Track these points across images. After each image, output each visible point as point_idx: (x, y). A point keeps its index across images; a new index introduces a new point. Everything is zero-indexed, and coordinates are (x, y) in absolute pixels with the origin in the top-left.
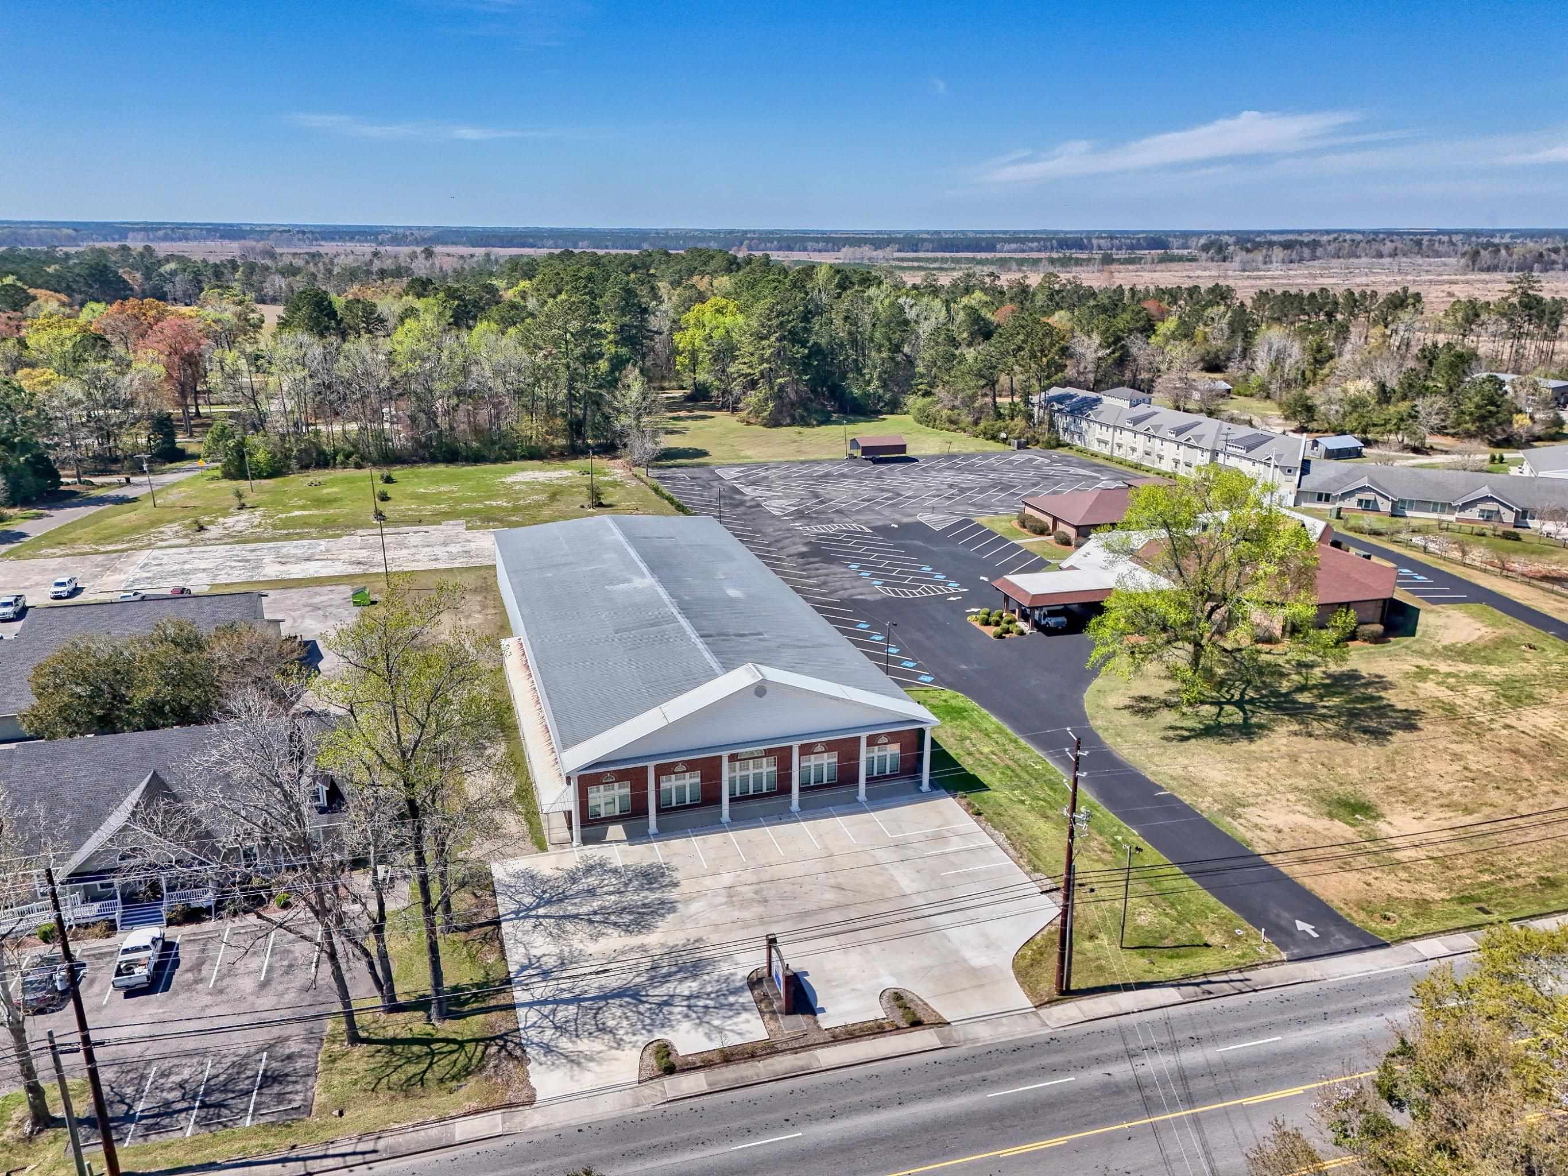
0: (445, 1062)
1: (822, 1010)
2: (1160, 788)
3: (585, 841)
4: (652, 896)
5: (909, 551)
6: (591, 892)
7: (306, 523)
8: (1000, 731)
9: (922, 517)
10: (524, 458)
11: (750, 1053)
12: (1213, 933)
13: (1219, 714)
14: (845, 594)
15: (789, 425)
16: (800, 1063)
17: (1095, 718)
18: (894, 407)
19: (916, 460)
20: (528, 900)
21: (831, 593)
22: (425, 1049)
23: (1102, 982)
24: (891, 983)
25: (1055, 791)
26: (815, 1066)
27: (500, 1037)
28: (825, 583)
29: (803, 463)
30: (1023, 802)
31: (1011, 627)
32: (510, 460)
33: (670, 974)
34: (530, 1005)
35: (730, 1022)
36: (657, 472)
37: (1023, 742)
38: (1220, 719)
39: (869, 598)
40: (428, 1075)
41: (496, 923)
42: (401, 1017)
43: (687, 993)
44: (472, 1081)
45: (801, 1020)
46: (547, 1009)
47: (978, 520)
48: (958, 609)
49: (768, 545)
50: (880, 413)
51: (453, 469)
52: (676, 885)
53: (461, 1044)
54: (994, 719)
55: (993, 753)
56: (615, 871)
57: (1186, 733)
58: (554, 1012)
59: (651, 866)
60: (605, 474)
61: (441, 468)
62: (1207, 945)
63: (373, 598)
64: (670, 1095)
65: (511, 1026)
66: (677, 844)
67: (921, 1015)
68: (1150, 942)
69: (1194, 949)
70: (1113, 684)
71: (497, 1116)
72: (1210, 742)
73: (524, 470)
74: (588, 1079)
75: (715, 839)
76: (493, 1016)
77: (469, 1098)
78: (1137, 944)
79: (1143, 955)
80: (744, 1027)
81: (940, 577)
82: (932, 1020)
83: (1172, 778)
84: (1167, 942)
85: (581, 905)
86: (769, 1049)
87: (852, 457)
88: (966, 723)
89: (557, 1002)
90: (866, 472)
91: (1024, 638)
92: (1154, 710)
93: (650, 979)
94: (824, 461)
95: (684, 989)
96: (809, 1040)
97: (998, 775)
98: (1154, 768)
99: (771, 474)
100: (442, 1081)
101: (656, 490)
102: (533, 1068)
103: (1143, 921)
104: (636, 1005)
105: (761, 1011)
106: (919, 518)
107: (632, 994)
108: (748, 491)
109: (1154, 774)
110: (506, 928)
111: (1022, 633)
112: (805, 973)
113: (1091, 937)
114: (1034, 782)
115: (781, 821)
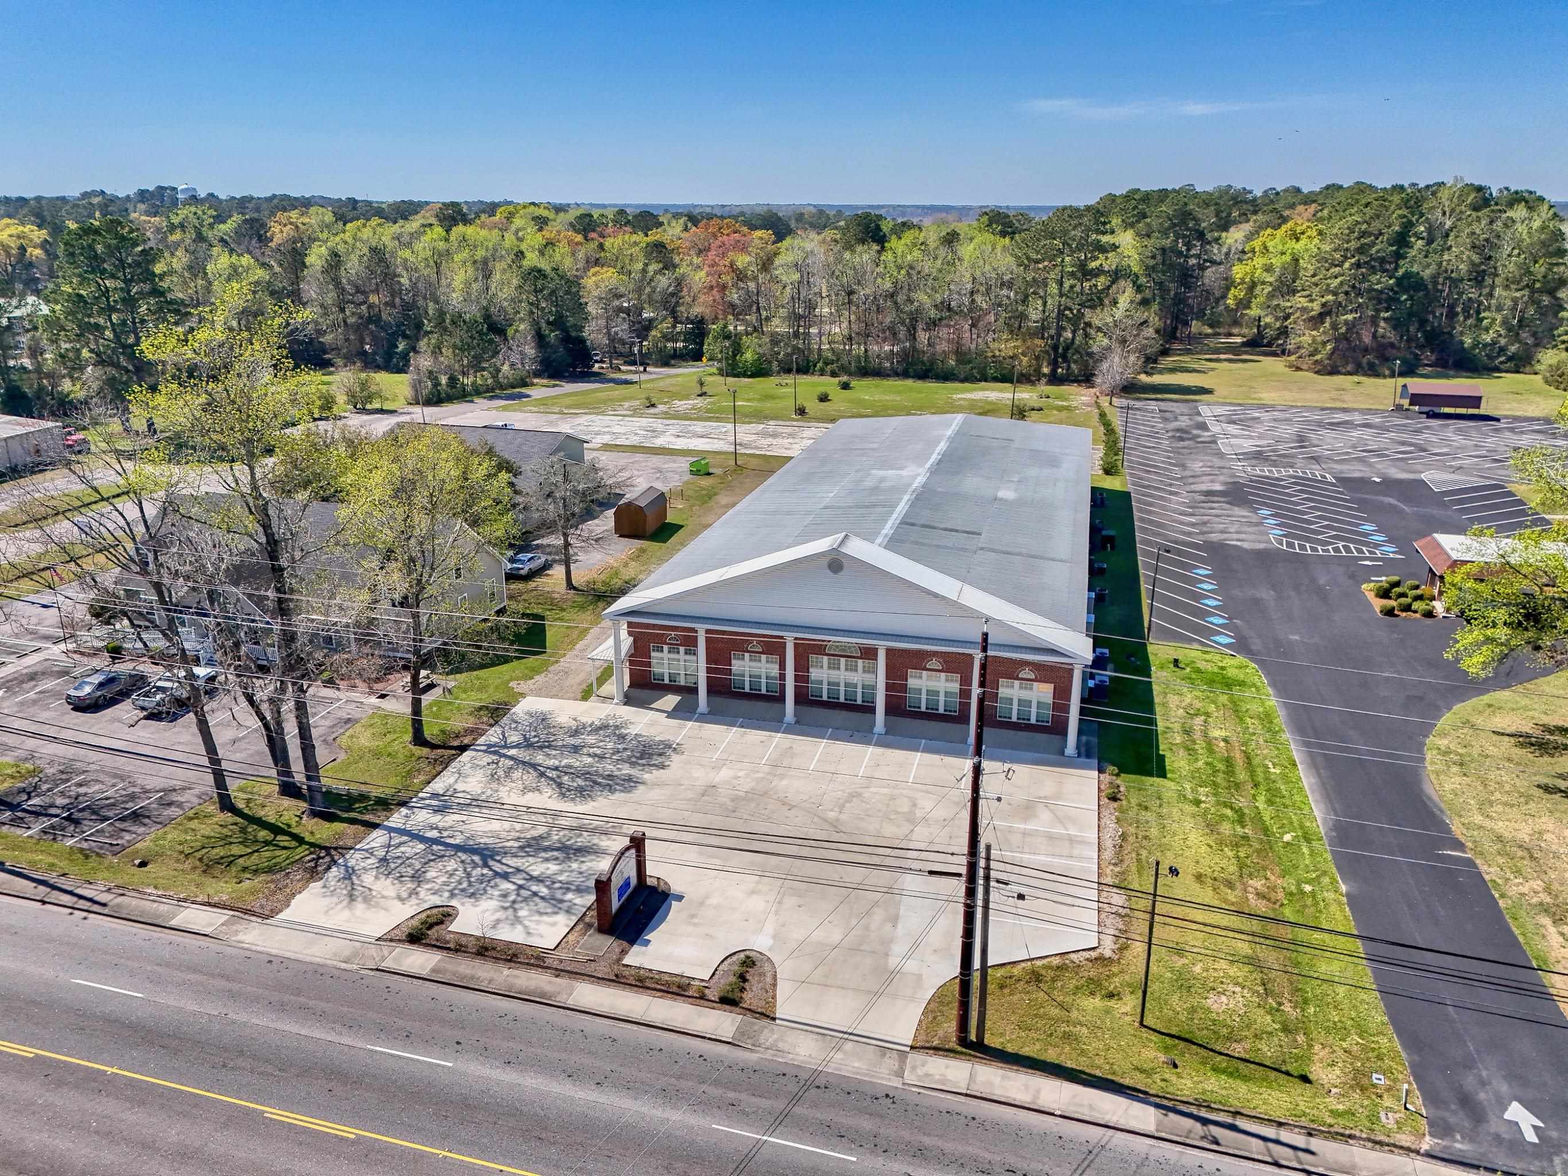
0: (268, 854)
1: (647, 943)
2: (1460, 846)
3: (628, 700)
4: (626, 770)
5: (1363, 505)
6: (577, 749)
7: (737, 411)
8: (1266, 718)
9: (1429, 476)
10: (996, 380)
11: (513, 956)
12: (1333, 1065)
14: (1215, 537)
15: (1350, 374)
16: (548, 988)
17: (1443, 735)
18: (1521, 363)
19: (1498, 420)
20: (514, 738)
21: (1203, 533)
22: (270, 837)
23: (1051, 1056)
24: (761, 943)
25: (1270, 802)
26: (561, 999)
27: (328, 849)
28: (1205, 523)
29: (1323, 409)
30: (1197, 803)
31: (1415, 606)
32: (980, 381)
33: (546, 849)
34: (391, 830)
35: (537, 918)
36: (1124, 402)
37: (1286, 736)
39: (1246, 545)
40: (241, 861)
41: (463, 749)
42: (287, 802)
43: (535, 874)
44: (263, 877)
45: (606, 943)
46: (397, 840)
47: (1512, 487)
48: (1358, 574)
49: (1177, 479)
50: (1498, 370)
51: (920, 384)
52: (663, 767)
53: (300, 844)
54: (1273, 702)
55: (1225, 739)
56: (622, 737)
58: (400, 845)
59: (661, 743)
60: (1066, 400)
61: (909, 382)
62: (1305, 1079)
63: (711, 471)
64: (384, 965)
65: (351, 843)
66: (713, 731)
67: (751, 997)
68: (1200, 1036)
69: (1273, 1075)
70: (1524, 702)
71: (225, 916)
73: (983, 389)
74: (340, 918)
76: (351, 829)
78: (1174, 1031)
79: (1167, 1049)
80: (542, 927)
81: (1379, 538)
82: (758, 1006)
83: (1500, 838)
84: (1238, 1049)
85: (555, 757)
86: (538, 960)
87: (1399, 408)
88: (1223, 699)
89: (415, 837)
90: (1404, 425)
91: (1429, 621)
93: (521, 848)
94: (1356, 410)
95: (537, 870)
96: (590, 969)
97: (1200, 764)
98: (1478, 819)
99: (1265, 416)
100: (245, 869)
101: (1102, 415)
102: (316, 886)
103: (1217, 1004)
104: (475, 865)
105: (581, 919)
106: (1422, 476)
107: (486, 854)
108: (1215, 428)
109: (1467, 826)
110: (467, 755)
111: (1429, 614)
112: (680, 898)
113: (1111, 996)
114: (1249, 786)
115: (851, 739)
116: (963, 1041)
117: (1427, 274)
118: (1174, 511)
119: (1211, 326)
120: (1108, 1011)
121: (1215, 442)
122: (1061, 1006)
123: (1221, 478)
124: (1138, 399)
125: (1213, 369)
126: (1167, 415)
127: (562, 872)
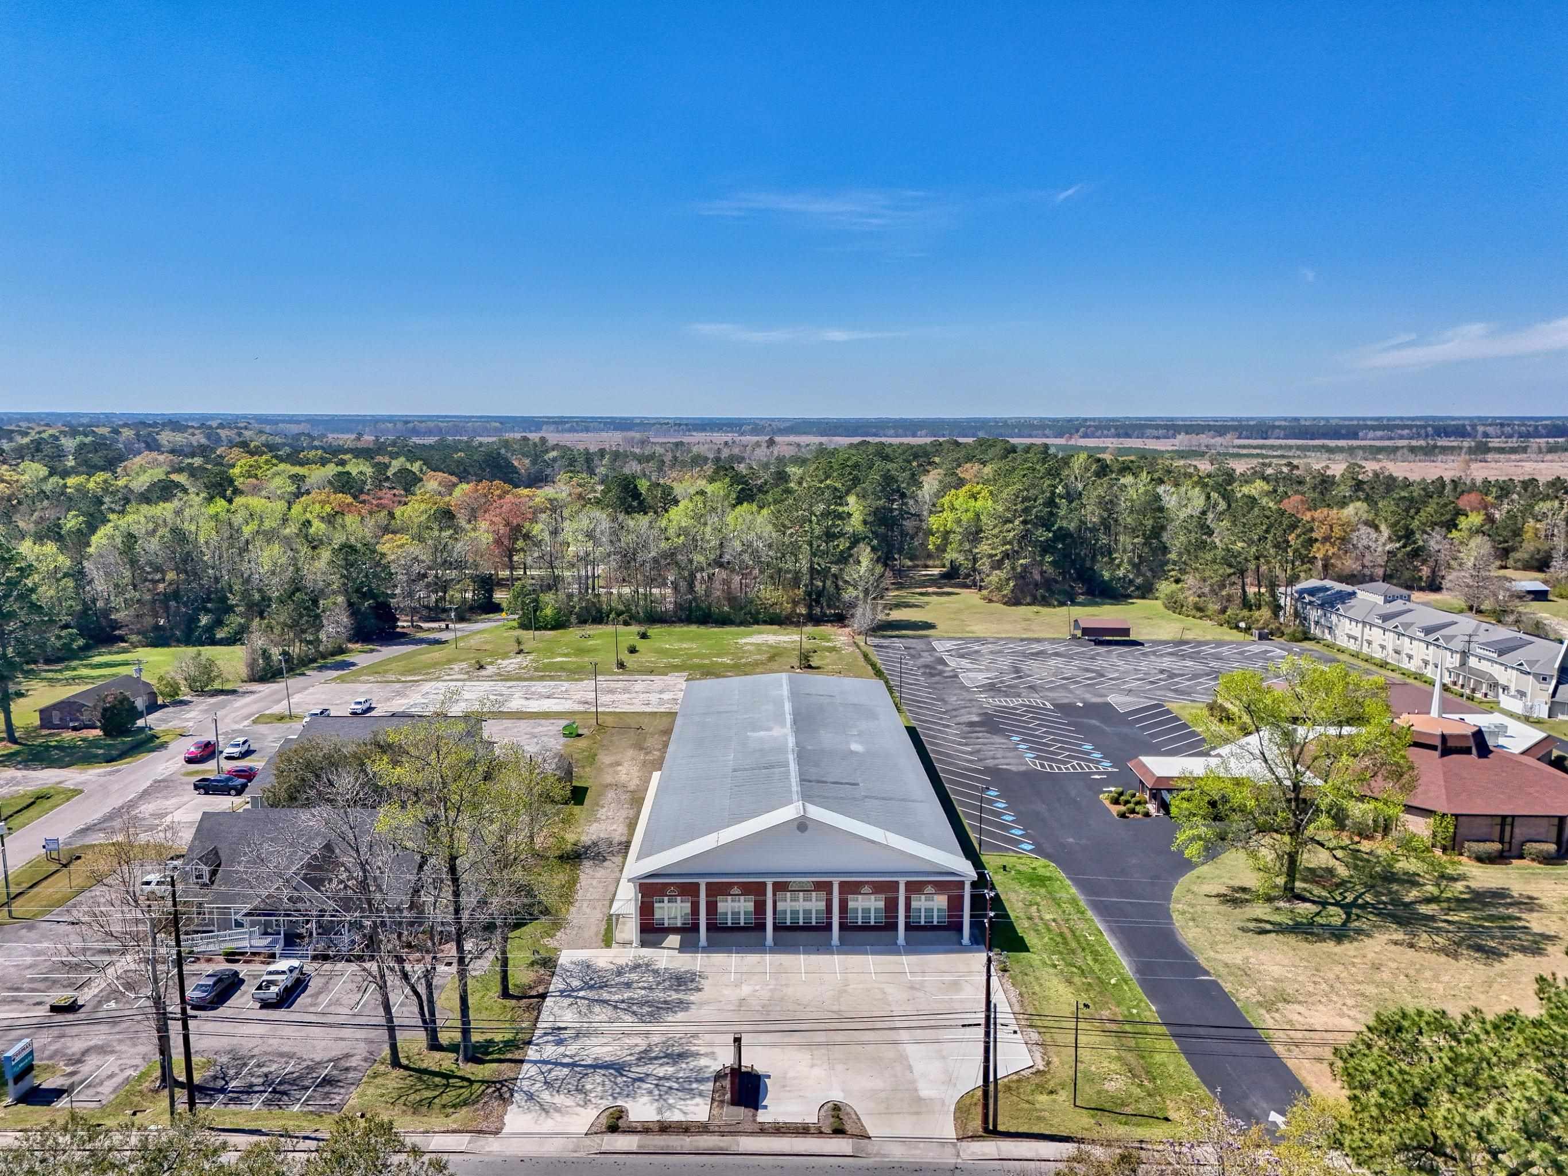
0: (454, 1093)
1: (765, 1107)
2: (1207, 973)
3: (643, 944)
4: (675, 996)
5: (1079, 728)
6: (628, 985)
7: (562, 667)
8: (1073, 901)
9: (1112, 699)
10: (765, 622)
11: (685, 1129)
12: (1179, 1109)
13: (1318, 914)
14: (990, 763)
15: (1029, 604)
16: (722, 1144)
17: (1178, 902)
18: (1146, 591)
19: (1142, 644)
20: (576, 983)
21: (980, 760)
22: (444, 1082)
23: (1035, 1130)
24: (837, 1096)
25: (1096, 960)
26: (734, 1149)
27: (500, 1082)
28: (979, 751)
29: (1022, 640)
30: (1055, 966)
31: (1138, 808)
32: (752, 623)
33: (656, 1058)
34: (535, 1062)
35: (683, 1103)
36: (877, 641)
37: (1090, 913)
38: (1317, 919)
39: (1013, 768)
40: (436, 1101)
41: (543, 996)
42: (438, 1055)
43: (661, 1075)
44: (465, 1109)
45: (741, 1111)
46: (545, 1068)
47: (1168, 706)
48: (1096, 787)
49: (944, 713)
50: (1130, 597)
51: (703, 630)
52: (700, 990)
53: (471, 1082)
54: (1073, 890)
55: (1054, 920)
56: (656, 972)
57: (1269, 927)
58: (550, 1071)
59: (687, 972)
60: (829, 640)
61: (693, 628)
62: (1167, 1119)
63: (580, 732)
64: (603, 1149)
65: (512, 1075)
66: (719, 959)
67: (848, 1127)
68: (1107, 1106)
69: (1151, 1120)
70: (1217, 872)
71: (466, 1138)
72: (1292, 940)
73: (760, 633)
74: (548, 1125)
75: (751, 959)
76: (504, 1066)
77: (455, 1122)
78: (1093, 1106)
79: (1093, 1116)
80: (691, 1108)
81: (1097, 755)
82: (857, 1132)
83: (1227, 965)
84: (1128, 1110)
85: (616, 993)
86: (703, 1129)
87: (1074, 637)
88: (1043, 891)
89: (556, 1064)
90: (1082, 653)
91: (1148, 820)
92: (1247, 901)
93: (639, 1059)
94: (1045, 640)
95: (661, 1072)
96: (740, 1128)
97: (1046, 939)
98: (1212, 954)
99: (984, 649)
100: (444, 1106)
101: (866, 656)
102: (512, 1109)
103: (1110, 1086)
104: (616, 1077)
105: (713, 1099)
106: (1109, 699)
107: (618, 1068)
108: (953, 663)
109: (1207, 959)
110: (549, 1001)
111: (1147, 815)
112: (769, 1077)
113: (1051, 1092)
114: (1079, 950)
115: (818, 952)
116: (986, 1130)
117: (1072, 526)
118: (953, 742)
119: (911, 559)
120: (1054, 1101)
121: (956, 676)
122: (1028, 1102)
123: (974, 710)
124: (883, 637)
125: (927, 603)
126: (912, 651)
127: (678, 1071)
